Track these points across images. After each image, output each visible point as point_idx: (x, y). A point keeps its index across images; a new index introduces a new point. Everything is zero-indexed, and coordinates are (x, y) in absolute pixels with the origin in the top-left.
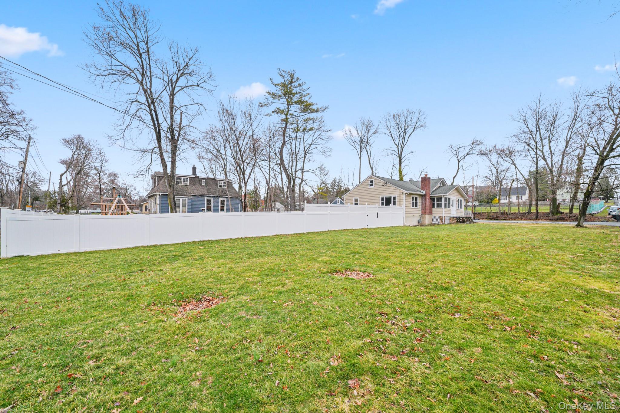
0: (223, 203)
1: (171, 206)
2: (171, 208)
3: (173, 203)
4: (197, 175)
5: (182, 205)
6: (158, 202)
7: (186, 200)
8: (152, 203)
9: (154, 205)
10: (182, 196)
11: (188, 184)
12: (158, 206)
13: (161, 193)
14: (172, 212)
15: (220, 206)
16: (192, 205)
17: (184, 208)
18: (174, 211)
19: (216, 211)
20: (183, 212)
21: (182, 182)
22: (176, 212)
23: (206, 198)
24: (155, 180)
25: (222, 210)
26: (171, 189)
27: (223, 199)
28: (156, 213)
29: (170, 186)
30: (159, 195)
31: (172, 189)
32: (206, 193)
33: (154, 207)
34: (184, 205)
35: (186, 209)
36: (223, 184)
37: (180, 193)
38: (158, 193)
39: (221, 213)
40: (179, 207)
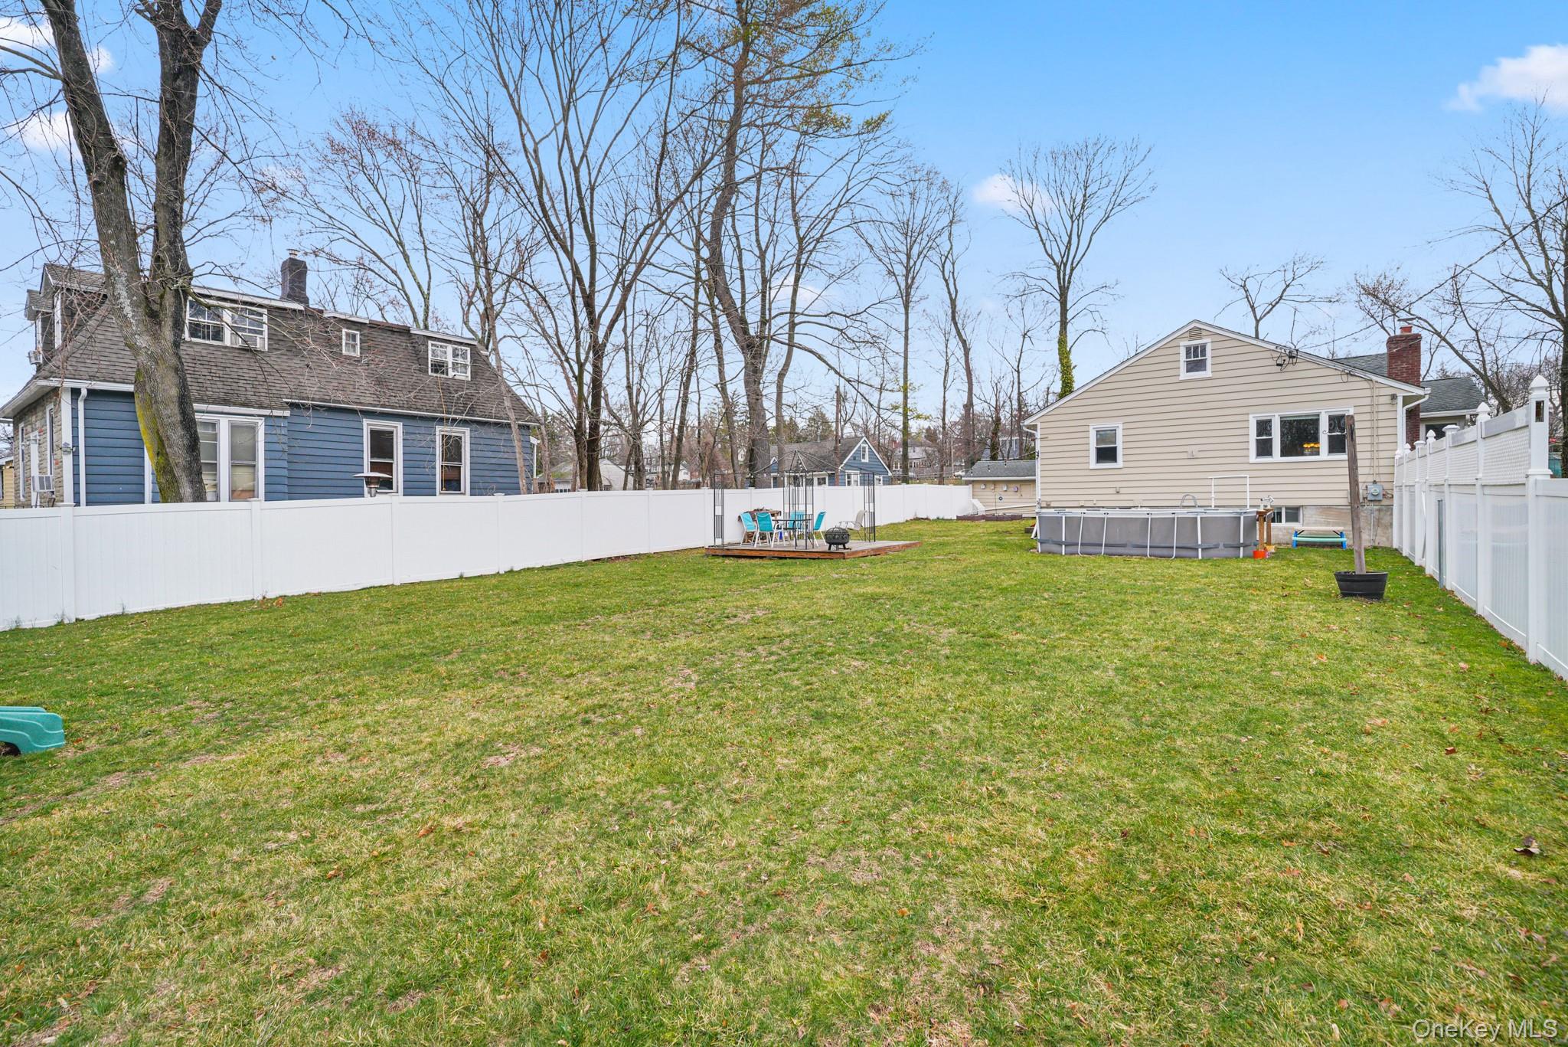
0: (453, 450)
1: (161, 452)
2: (164, 470)
3: (177, 438)
4: (313, 304)
5: (234, 455)
6: (66, 437)
7: (253, 429)
8: (34, 449)
9: (42, 461)
10: (226, 402)
11: (262, 343)
12: (67, 461)
13: (84, 386)
14: (167, 493)
15: (438, 463)
16: (293, 458)
17: (243, 474)
18: (186, 490)
19: (418, 487)
20: (235, 495)
21: (227, 333)
22: (199, 496)
23: (367, 425)
24: (48, 321)
25: (452, 483)
26: (156, 337)
27: (455, 431)
28: (52, 503)
29: (153, 316)
30: (76, 392)
31: (168, 333)
32: (363, 394)
33: (41, 469)
34: (243, 458)
35: (255, 478)
36: (450, 359)
37: (219, 390)
38: (69, 384)
39: (443, 503)
40: (214, 467)
